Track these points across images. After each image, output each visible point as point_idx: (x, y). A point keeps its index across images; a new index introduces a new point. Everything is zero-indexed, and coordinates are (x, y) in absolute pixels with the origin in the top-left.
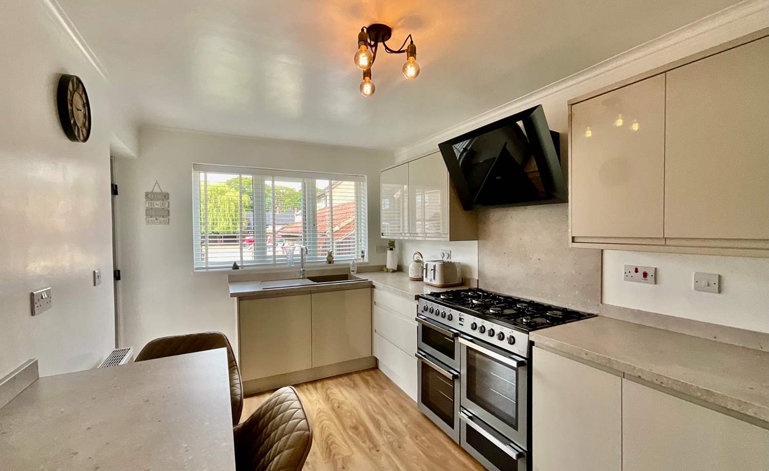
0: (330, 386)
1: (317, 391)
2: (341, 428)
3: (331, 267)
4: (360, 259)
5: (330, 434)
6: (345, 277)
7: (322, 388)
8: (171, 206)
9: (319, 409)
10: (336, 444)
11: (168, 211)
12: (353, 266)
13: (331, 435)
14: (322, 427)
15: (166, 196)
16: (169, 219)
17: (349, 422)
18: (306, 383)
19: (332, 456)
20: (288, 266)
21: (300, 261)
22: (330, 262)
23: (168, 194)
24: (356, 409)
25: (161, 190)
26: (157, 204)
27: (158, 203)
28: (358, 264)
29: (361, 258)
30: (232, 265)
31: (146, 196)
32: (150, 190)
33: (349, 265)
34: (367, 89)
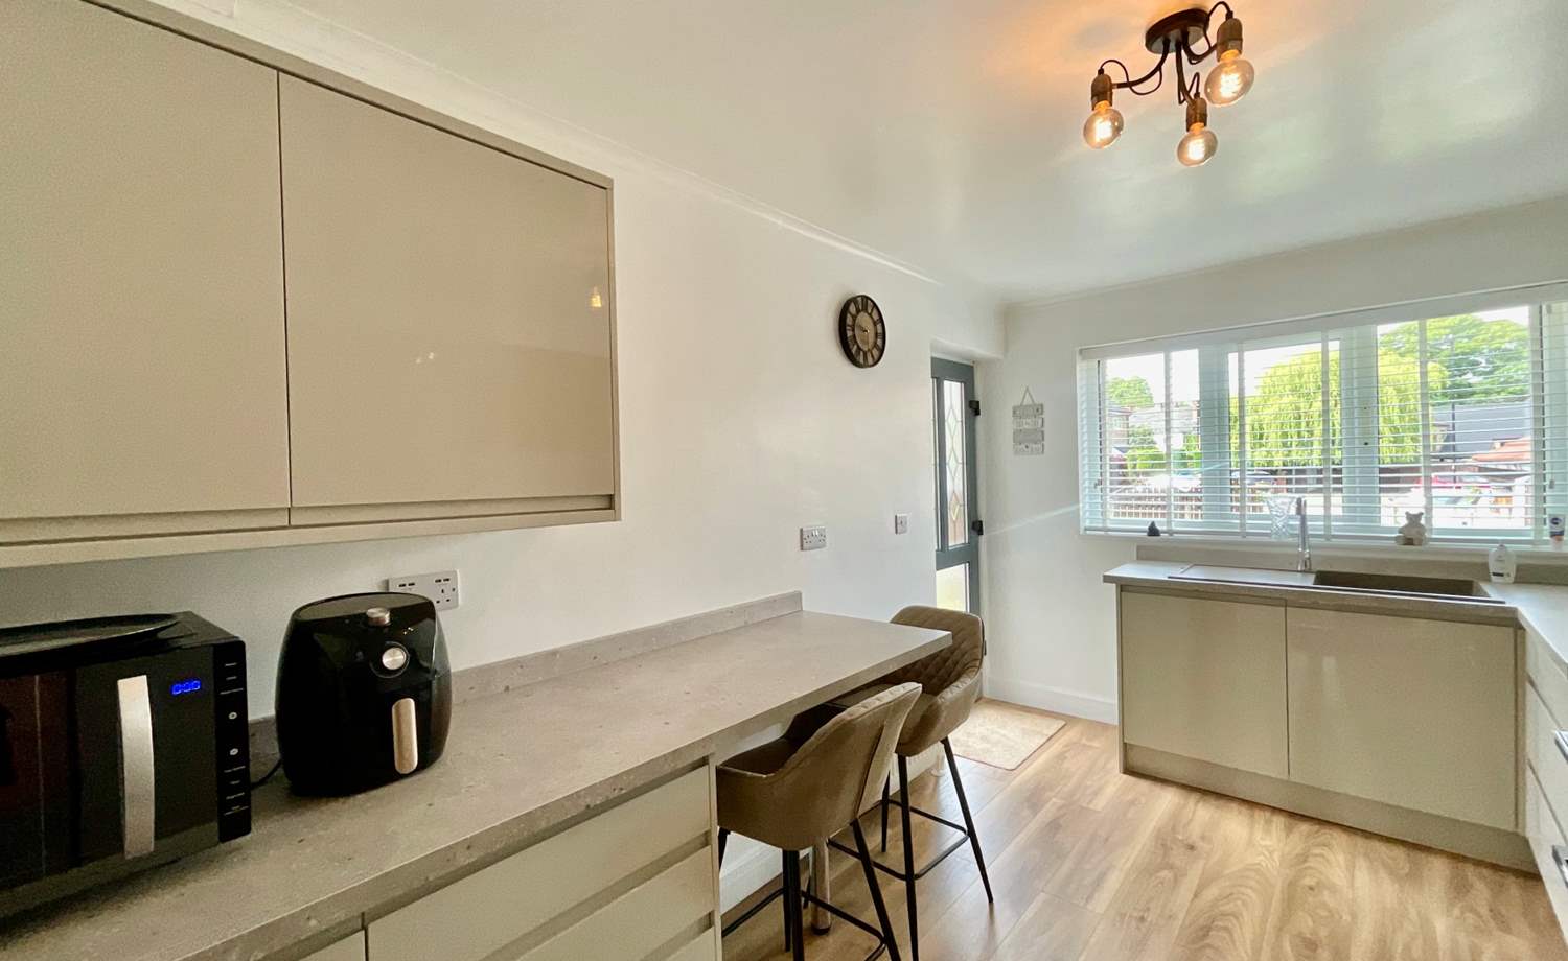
0: (1334, 842)
1: (1287, 835)
2: (1273, 920)
3: (1411, 554)
4: (1546, 543)
5: (1236, 916)
6: (1465, 588)
7: (1308, 835)
8: (1046, 424)
9: (1259, 864)
10: (1231, 935)
11: (1043, 433)
12: (1500, 560)
13: (1237, 918)
14: (1231, 894)
15: (1039, 409)
16: (1043, 446)
17: (1304, 923)
18: (1274, 810)
19: (1201, 944)
20: (1273, 539)
21: (1297, 532)
22: (1409, 542)
23: (1042, 406)
24: (1354, 916)
25: (1033, 401)
26: (1028, 424)
27: (1029, 421)
28: (1519, 555)
29: (1548, 538)
30: (1146, 528)
31: (1014, 412)
32: (1017, 402)
33: (1485, 554)
34: (1196, 149)
